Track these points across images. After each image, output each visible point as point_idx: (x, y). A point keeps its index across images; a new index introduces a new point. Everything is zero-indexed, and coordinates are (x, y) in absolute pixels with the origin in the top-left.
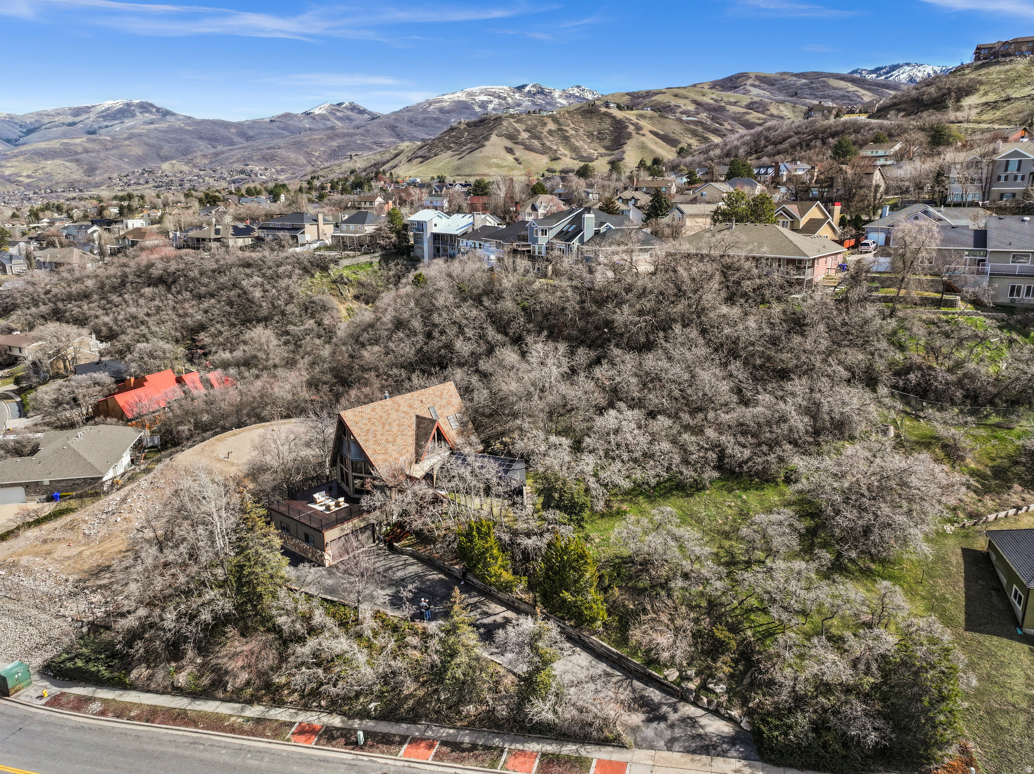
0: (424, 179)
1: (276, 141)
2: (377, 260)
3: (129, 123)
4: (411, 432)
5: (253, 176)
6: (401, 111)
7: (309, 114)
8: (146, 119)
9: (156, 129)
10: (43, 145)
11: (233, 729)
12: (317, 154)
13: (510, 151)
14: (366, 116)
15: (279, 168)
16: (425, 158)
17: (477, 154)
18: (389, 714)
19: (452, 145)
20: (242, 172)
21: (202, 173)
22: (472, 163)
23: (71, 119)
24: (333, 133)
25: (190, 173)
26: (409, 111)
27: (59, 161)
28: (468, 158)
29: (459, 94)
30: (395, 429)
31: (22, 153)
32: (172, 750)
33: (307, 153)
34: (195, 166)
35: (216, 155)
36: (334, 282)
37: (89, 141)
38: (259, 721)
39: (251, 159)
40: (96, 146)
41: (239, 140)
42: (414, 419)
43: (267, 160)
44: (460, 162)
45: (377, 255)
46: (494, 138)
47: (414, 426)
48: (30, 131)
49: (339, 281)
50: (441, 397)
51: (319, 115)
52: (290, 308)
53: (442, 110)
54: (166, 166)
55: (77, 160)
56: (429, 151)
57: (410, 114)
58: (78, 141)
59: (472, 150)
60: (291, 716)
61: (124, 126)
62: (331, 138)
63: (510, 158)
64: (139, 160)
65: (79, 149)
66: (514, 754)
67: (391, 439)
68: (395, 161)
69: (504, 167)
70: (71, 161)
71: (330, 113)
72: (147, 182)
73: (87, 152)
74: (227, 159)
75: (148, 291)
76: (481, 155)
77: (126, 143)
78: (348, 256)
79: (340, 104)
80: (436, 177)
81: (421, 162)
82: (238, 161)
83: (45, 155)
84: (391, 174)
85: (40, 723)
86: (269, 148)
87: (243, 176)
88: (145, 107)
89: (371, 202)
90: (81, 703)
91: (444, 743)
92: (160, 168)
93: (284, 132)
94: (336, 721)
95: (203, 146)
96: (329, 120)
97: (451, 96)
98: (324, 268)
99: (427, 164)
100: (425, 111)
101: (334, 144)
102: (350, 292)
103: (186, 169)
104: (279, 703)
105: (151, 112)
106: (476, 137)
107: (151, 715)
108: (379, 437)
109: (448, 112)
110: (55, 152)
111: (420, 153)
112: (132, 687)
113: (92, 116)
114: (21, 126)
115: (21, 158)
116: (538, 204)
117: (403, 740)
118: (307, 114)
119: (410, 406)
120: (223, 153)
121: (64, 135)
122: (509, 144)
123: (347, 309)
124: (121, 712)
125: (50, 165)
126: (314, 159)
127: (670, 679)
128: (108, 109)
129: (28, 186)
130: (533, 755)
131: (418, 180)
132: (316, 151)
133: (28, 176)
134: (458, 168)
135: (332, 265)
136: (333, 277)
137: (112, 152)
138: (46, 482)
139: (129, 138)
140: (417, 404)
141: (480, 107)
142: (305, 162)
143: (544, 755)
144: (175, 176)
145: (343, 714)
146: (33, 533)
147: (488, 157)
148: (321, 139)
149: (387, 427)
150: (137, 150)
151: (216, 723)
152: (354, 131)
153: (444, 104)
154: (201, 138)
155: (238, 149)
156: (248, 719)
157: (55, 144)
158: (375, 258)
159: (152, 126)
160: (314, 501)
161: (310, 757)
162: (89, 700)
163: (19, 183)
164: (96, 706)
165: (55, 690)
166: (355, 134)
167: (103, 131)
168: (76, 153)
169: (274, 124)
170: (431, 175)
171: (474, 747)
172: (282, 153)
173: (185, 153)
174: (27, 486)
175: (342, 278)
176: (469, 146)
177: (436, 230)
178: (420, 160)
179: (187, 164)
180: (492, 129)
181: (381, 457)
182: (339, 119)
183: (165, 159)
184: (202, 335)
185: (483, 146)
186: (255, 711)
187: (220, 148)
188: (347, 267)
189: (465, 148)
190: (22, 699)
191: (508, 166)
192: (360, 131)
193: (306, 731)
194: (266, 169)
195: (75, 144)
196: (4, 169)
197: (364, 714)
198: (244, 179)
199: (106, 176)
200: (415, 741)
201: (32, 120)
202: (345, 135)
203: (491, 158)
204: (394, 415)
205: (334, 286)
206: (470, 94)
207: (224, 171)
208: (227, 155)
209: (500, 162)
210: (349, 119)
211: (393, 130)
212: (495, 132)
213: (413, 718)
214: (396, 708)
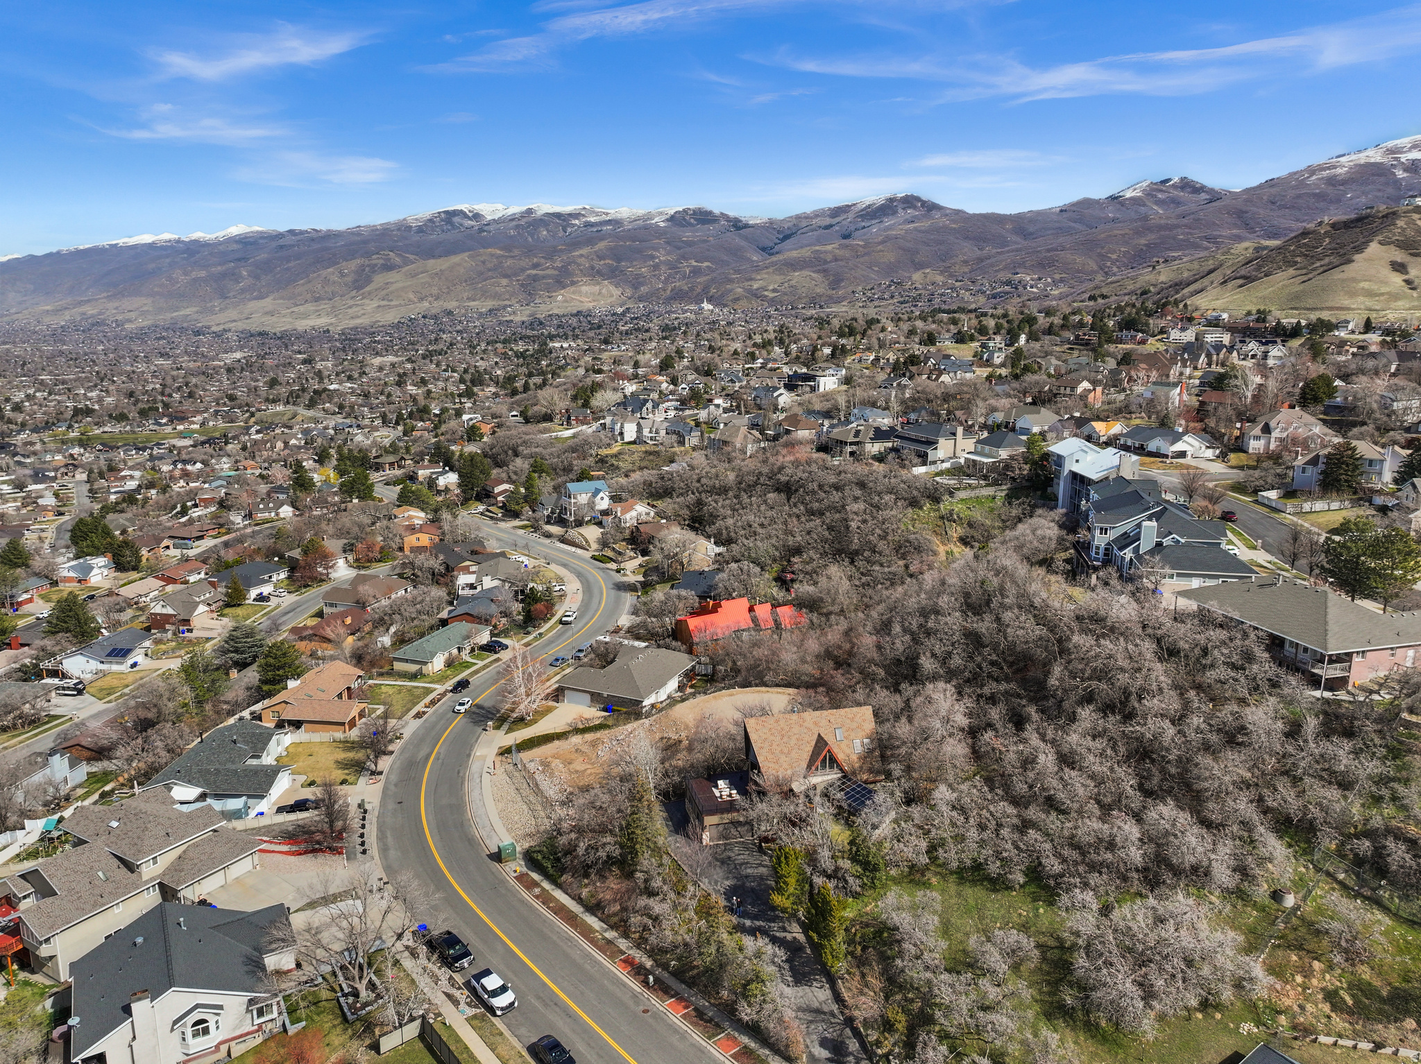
0: (1235, 313)
1: (1061, 240)
2: (1003, 494)
3: (888, 222)
4: (809, 748)
5: (1021, 288)
6: (1260, 186)
7: (1116, 198)
8: (907, 216)
9: (915, 229)
10: (794, 254)
11: (593, 941)
12: (1114, 257)
13: (1399, 267)
14: (1204, 196)
15: (1057, 276)
16: (1248, 279)
17: (1336, 275)
18: (678, 974)
19: (1298, 259)
20: (1008, 283)
21: (958, 284)
22: (1323, 290)
23: (828, 221)
24: (1144, 225)
25: (944, 284)
26: (1272, 186)
27: (806, 273)
28: (1318, 281)
29: (1370, 152)
30: (793, 742)
31: (773, 264)
32: (555, 938)
33: (1100, 255)
34: (951, 276)
35: (981, 260)
36: (942, 518)
37: (842, 247)
38: (609, 942)
39: (1022, 265)
40: (847, 253)
41: (1015, 238)
42: (816, 736)
43: (1044, 267)
44: (1302, 287)
45: (1004, 487)
46: (1374, 247)
47: (813, 743)
48: (786, 237)
49: (948, 518)
50: (852, 720)
51: (1131, 199)
52: (882, 545)
53: (1332, 181)
54: (917, 276)
55: (825, 271)
56: (1259, 268)
57: (1273, 191)
58: (829, 248)
59: (1332, 267)
60: (628, 948)
61: (882, 226)
62: (1138, 233)
63: (1397, 279)
64: (890, 269)
65: (829, 257)
66: (728, 1036)
67: (786, 750)
68: (1206, 281)
69: (1382, 294)
70: (818, 272)
71: (1148, 195)
72: (892, 297)
73: (836, 260)
74: (992, 265)
75: (771, 496)
76: (1341, 276)
77: (880, 247)
78: (970, 485)
79: (1164, 182)
80: (1254, 312)
81: (1241, 286)
82: (1005, 268)
83: (794, 265)
84: (1185, 306)
85: (507, 889)
86: (1048, 250)
87: (1007, 288)
88: (910, 201)
89: (1073, 388)
90: (533, 884)
91: (696, 1009)
92: (910, 278)
93: (1077, 226)
94: (649, 964)
95: (968, 250)
96: (1144, 205)
97: (1353, 157)
98: (936, 500)
99: (1248, 290)
100: (1302, 184)
101: (1143, 241)
102: (956, 531)
103: (940, 279)
104: (626, 935)
105: (915, 208)
106: (1342, 246)
107: (560, 910)
108: (774, 746)
109: (1344, 182)
110: (804, 261)
111: (1243, 272)
112: (559, 886)
113: (851, 216)
114: (779, 232)
115: (771, 270)
116: (1272, 424)
117: (675, 995)
118: (1114, 198)
119: (816, 724)
120: (989, 258)
121: (819, 241)
122: (1399, 256)
123: (947, 553)
124: (546, 899)
125: (797, 277)
126: (1109, 264)
127: (870, 1039)
128: (869, 206)
129: (772, 302)
130: (738, 1044)
131: (1225, 316)
132: (1114, 252)
133: (774, 290)
134: (1297, 297)
135: (946, 497)
136: (943, 511)
137: (862, 260)
138: (605, 694)
139: (883, 242)
140: (824, 723)
141: (1405, 170)
142: (1095, 268)
143: (745, 1047)
144: (925, 289)
145: (655, 960)
146: (576, 740)
147: (1354, 280)
148: (1123, 235)
149: (785, 739)
150: (890, 256)
151: (586, 932)
152: (1175, 222)
153: (1339, 171)
154: (967, 238)
155: (1008, 252)
156: (604, 938)
157: (806, 253)
158: (1001, 492)
159: (912, 226)
160: (716, 786)
161: (618, 979)
162: (537, 884)
163: (764, 298)
164: (537, 891)
165: (525, 870)
166: (1177, 226)
167: (858, 233)
168: (826, 262)
169: (1065, 215)
170: (1248, 308)
171: (710, 1021)
172: (1067, 256)
173: (943, 260)
174: (592, 694)
175: (951, 515)
176: (1327, 260)
177: (1077, 468)
178: (1240, 282)
179: (942, 273)
180: (1374, 233)
181: (771, 765)
182: (1160, 203)
183: (919, 266)
184: (795, 560)
185: (1350, 261)
186: (610, 935)
187: (988, 250)
188: (962, 500)
189: (1318, 264)
190: (507, 869)
191: (1388, 293)
192: (1185, 221)
193: (628, 962)
194: (1040, 279)
195: (826, 252)
196: (752, 283)
197: (665, 967)
198: (1007, 293)
199: (850, 289)
200: (681, 999)
201: (790, 224)
202: (1161, 228)
203: (1360, 281)
204: (796, 729)
205: (940, 523)
206: (1391, 151)
207: (985, 281)
208: (993, 260)
209: (1374, 287)
210: (1176, 202)
211: (1239, 217)
212: (1380, 238)
213: (691, 983)
214: (684, 972)
